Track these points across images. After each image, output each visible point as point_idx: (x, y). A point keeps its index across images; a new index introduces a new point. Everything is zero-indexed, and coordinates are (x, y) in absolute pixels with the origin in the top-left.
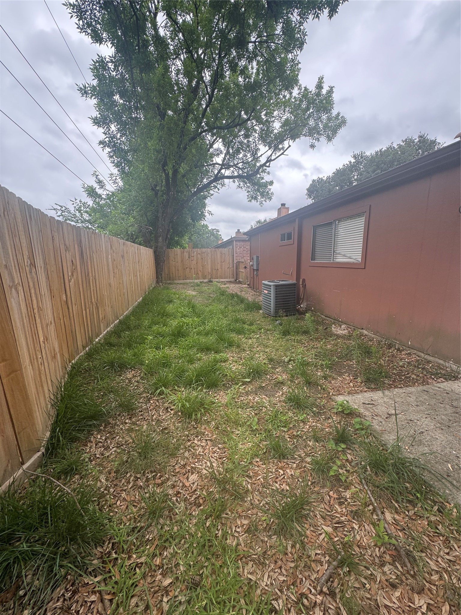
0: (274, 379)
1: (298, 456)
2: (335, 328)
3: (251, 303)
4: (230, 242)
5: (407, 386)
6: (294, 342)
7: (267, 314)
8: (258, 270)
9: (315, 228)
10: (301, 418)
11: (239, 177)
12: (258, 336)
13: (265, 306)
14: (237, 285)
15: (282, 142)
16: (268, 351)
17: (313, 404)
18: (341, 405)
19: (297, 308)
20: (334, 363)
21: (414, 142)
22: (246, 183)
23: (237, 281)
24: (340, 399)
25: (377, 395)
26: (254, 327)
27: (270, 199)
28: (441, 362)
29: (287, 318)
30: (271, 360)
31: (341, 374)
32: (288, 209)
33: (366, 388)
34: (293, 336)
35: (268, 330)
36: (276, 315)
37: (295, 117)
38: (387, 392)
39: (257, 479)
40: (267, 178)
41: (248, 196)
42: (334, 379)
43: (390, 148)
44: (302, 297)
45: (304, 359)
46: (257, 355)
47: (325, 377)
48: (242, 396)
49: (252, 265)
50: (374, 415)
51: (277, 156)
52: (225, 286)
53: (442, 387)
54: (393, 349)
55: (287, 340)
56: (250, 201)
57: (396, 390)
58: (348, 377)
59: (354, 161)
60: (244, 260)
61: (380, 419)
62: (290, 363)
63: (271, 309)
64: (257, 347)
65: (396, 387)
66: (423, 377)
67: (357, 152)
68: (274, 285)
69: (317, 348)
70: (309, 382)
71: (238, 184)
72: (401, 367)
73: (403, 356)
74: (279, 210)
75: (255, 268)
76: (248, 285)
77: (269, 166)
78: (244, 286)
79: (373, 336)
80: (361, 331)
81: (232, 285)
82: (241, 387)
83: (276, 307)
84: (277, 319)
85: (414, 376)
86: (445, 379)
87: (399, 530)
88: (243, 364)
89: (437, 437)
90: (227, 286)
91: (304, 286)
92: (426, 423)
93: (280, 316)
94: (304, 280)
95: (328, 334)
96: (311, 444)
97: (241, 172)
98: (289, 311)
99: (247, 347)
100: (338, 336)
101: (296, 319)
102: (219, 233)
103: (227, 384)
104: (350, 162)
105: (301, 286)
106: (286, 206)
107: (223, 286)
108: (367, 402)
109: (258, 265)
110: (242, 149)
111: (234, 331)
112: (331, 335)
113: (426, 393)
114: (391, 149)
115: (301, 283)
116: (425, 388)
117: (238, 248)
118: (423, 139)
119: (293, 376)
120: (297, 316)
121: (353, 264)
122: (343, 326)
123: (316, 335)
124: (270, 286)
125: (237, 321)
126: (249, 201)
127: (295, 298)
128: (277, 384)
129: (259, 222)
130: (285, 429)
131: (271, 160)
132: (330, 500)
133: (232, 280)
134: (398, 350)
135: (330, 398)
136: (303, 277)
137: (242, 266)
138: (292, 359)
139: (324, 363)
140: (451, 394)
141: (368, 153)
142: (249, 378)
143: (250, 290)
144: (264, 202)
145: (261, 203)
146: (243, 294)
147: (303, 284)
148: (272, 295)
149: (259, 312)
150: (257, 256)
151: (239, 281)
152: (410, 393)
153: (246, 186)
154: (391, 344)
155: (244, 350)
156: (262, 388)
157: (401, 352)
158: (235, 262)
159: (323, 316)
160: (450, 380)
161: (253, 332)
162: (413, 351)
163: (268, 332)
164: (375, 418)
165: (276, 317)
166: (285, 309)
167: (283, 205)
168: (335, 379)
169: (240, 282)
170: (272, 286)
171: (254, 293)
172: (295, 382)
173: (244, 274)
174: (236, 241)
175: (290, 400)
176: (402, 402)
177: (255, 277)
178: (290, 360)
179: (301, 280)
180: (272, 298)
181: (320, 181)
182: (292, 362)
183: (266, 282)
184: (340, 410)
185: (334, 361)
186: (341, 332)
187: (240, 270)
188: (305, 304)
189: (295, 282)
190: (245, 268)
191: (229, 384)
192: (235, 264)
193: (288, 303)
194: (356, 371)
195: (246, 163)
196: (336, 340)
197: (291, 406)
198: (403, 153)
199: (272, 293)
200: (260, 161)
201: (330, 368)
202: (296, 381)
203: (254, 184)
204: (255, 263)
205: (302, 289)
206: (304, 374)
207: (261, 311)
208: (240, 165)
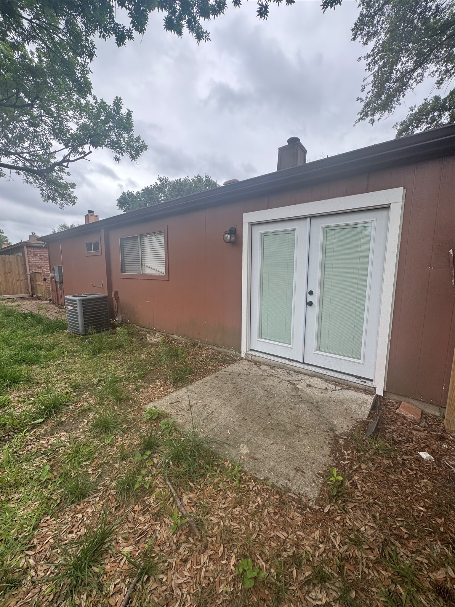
0: (78, 409)
1: (102, 486)
2: (149, 337)
3: (53, 322)
4: (19, 248)
5: (205, 377)
6: (106, 360)
7: (75, 333)
8: (62, 282)
9: (122, 240)
10: (107, 442)
11: (25, 169)
12: (59, 362)
13: (70, 324)
14: (34, 302)
15: (82, 145)
16: (72, 377)
17: (123, 422)
18: (149, 413)
19: (112, 322)
20: (147, 372)
21: (203, 180)
22: (37, 179)
23: (34, 296)
24: (150, 406)
25: (182, 393)
26: (55, 352)
27: (73, 202)
28: (226, 351)
29: (98, 334)
30: (75, 387)
31: (152, 381)
32: (97, 217)
33: (174, 388)
34: (105, 353)
35: (74, 352)
36: (86, 333)
37: (94, 125)
38: (190, 387)
39: (45, 543)
40: (66, 179)
41: (42, 194)
42: (145, 388)
43: (186, 180)
44: (116, 310)
45: (116, 376)
46: (57, 386)
47: (137, 389)
48: (30, 445)
49: (54, 277)
50: (179, 411)
51: (76, 158)
52: (13, 304)
53: (227, 370)
54: (196, 347)
55: (99, 359)
56: (47, 201)
57: (197, 382)
58: (159, 382)
59: (160, 183)
60: (42, 270)
61: (183, 413)
62: (100, 384)
63: (78, 327)
64: (58, 375)
65: (197, 380)
66: (216, 366)
67: (162, 176)
68: (79, 300)
69: (131, 360)
70: (120, 399)
71: (25, 178)
72: (201, 361)
73: (204, 352)
74: (86, 217)
75: (58, 280)
76: (50, 300)
77: (67, 167)
78: (45, 302)
79: (181, 339)
80: (172, 336)
81: (26, 302)
82: (28, 434)
83: (85, 324)
84: (87, 337)
85: (210, 367)
86: (230, 364)
87: (192, 506)
88: (34, 403)
89: (222, 412)
90: (16, 303)
91: (118, 299)
92: (215, 403)
93: (90, 334)
94: (116, 293)
95: (143, 344)
96: (117, 465)
97: (28, 164)
98: (102, 326)
99: (41, 379)
100: (152, 345)
101: (111, 334)
102: (4, 235)
103: (5, 437)
104: (157, 184)
105: (114, 299)
106: (94, 213)
107: (10, 304)
108: (174, 401)
109: (61, 276)
110: (26, 137)
111: (24, 361)
112: (146, 344)
113: (217, 378)
114: (188, 180)
115: (113, 296)
116: (216, 375)
117: (32, 255)
118: (208, 180)
119: (102, 398)
120: (111, 330)
121: (159, 276)
122: (157, 335)
123: (130, 348)
124: (75, 301)
125: (28, 348)
126: (44, 201)
127: (107, 311)
128: (82, 412)
129: (64, 226)
130: (88, 463)
131: (68, 161)
132: (135, 516)
133: (27, 295)
134: (200, 347)
135: (141, 409)
136: (115, 289)
137: (39, 278)
138: (102, 379)
139: (137, 375)
140: (232, 374)
141: (170, 180)
142: (41, 418)
143: (53, 307)
144: (65, 205)
145: (62, 206)
146: (42, 313)
147: (115, 297)
148: (79, 311)
149: (64, 332)
150: (59, 267)
151: (37, 296)
152: (206, 382)
153: (37, 182)
154: (195, 343)
155: (38, 383)
156: (61, 424)
157: (202, 349)
158: (28, 272)
159: (138, 327)
160: (232, 363)
161: (53, 358)
162: (209, 346)
163: (75, 354)
164: (179, 413)
165: (86, 335)
166: (94, 325)
167: (91, 212)
168: (147, 388)
169: (38, 298)
170: (78, 301)
171: (59, 310)
172: (104, 404)
173: (43, 288)
174: (27, 247)
175: (96, 426)
176: (201, 391)
177: (59, 291)
178: (100, 381)
179: (113, 293)
180: (79, 314)
181: (130, 194)
182: (103, 382)
183: (70, 297)
184: (148, 418)
185: (147, 370)
186: (155, 340)
187: (37, 283)
188: (120, 317)
189: (106, 294)
190: (45, 280)
191: (9, 435)
192: (29, 276)
193: (100, 318)
194: (166, 375)
195: (33, 155)
196: (149, 349)
197: (97, 433)
198: (196, 186)
199: (78, 308)
200: (55, 158)
201: (143, 378)
202: (106, 403)
203: (49, 182)
204: (57, 275)
205: (115, 302)
206: (115, 392)
207: (67, 331)
208: (26, 155)
